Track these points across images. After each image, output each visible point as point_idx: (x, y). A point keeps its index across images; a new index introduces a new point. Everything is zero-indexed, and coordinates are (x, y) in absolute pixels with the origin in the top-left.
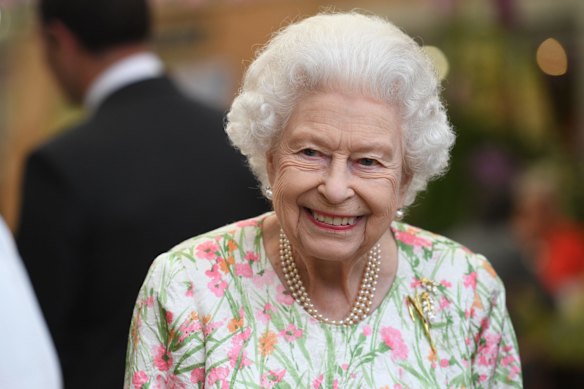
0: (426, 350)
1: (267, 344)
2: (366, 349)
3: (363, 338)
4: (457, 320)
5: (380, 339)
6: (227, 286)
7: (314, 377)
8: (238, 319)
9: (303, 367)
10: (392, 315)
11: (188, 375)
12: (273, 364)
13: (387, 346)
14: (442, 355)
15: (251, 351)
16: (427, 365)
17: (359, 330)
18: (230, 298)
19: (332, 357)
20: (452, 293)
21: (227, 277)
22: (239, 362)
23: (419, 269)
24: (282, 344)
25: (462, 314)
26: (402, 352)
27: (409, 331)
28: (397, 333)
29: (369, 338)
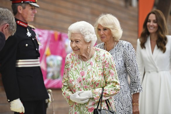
0: (96, 65)
1: (76, 64)
2: (87, 64)
3: (87, 63)
4: (101, 61)
5: (90, 63)
6: (71, 57)
7: (80, 68)
8: (73, 61)
9: (79, 67)
10: (92, 60)
11: (66, 69)
12: (76, 67)
13: (90, 64)
14: (98, 66)
15: (74, 65)
16: (96, 67)
17: (87, 62)
18: (72, 59)
19: (83, 65)
20: (101, 57)
21: (72, 56)
22: (72, 67)
23: (98, 54)
24: (77, 64)
25: (101, 60)
26: (92, 65)
27: (94, 62)
28: (92, 62)
29: (88, 63)
